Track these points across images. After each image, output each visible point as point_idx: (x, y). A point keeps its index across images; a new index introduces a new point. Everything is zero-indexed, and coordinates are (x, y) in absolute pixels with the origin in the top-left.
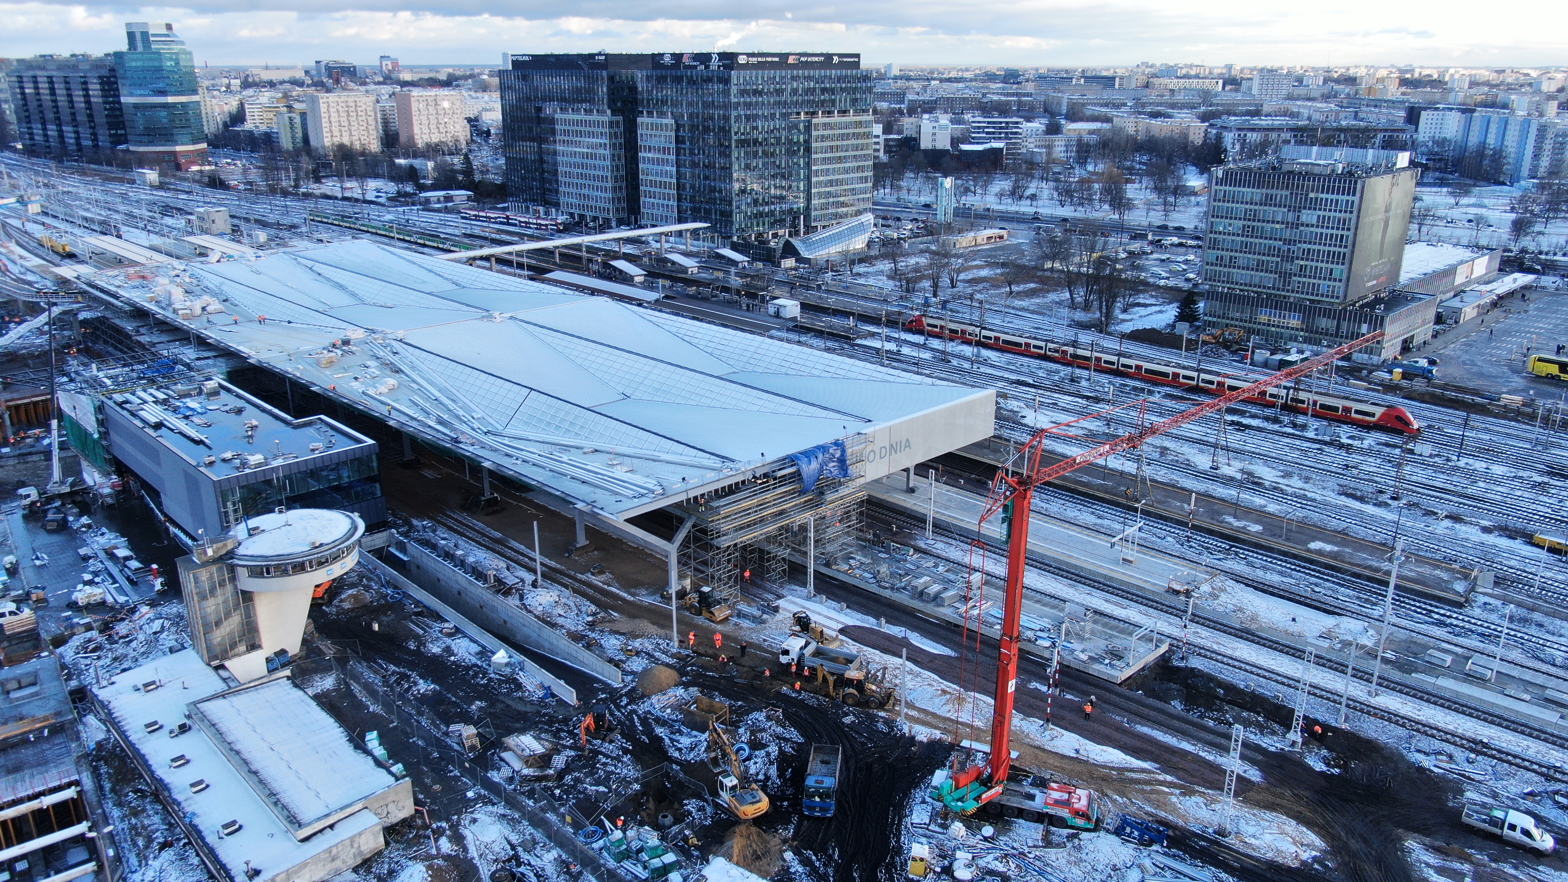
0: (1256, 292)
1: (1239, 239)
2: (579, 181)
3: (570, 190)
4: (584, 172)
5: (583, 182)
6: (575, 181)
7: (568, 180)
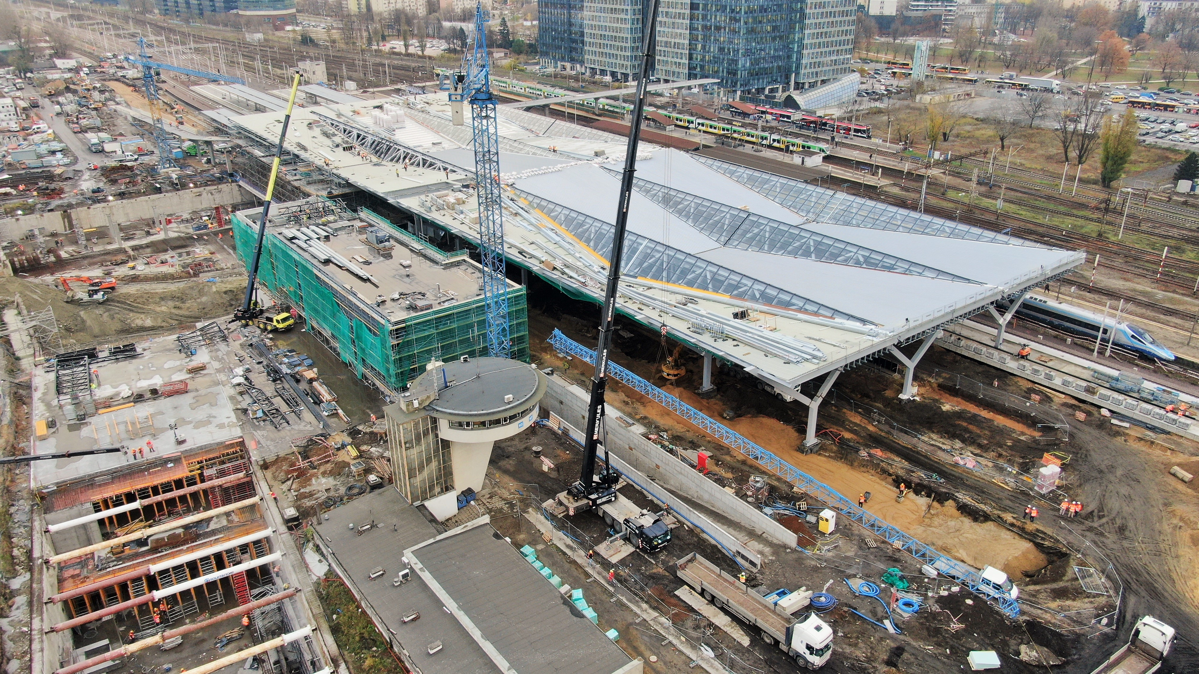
2: (602, 42)
3: (594, 49)
4: (607, 33)
5: (606, 42)
6: (599, 41)
7: (592, 40)
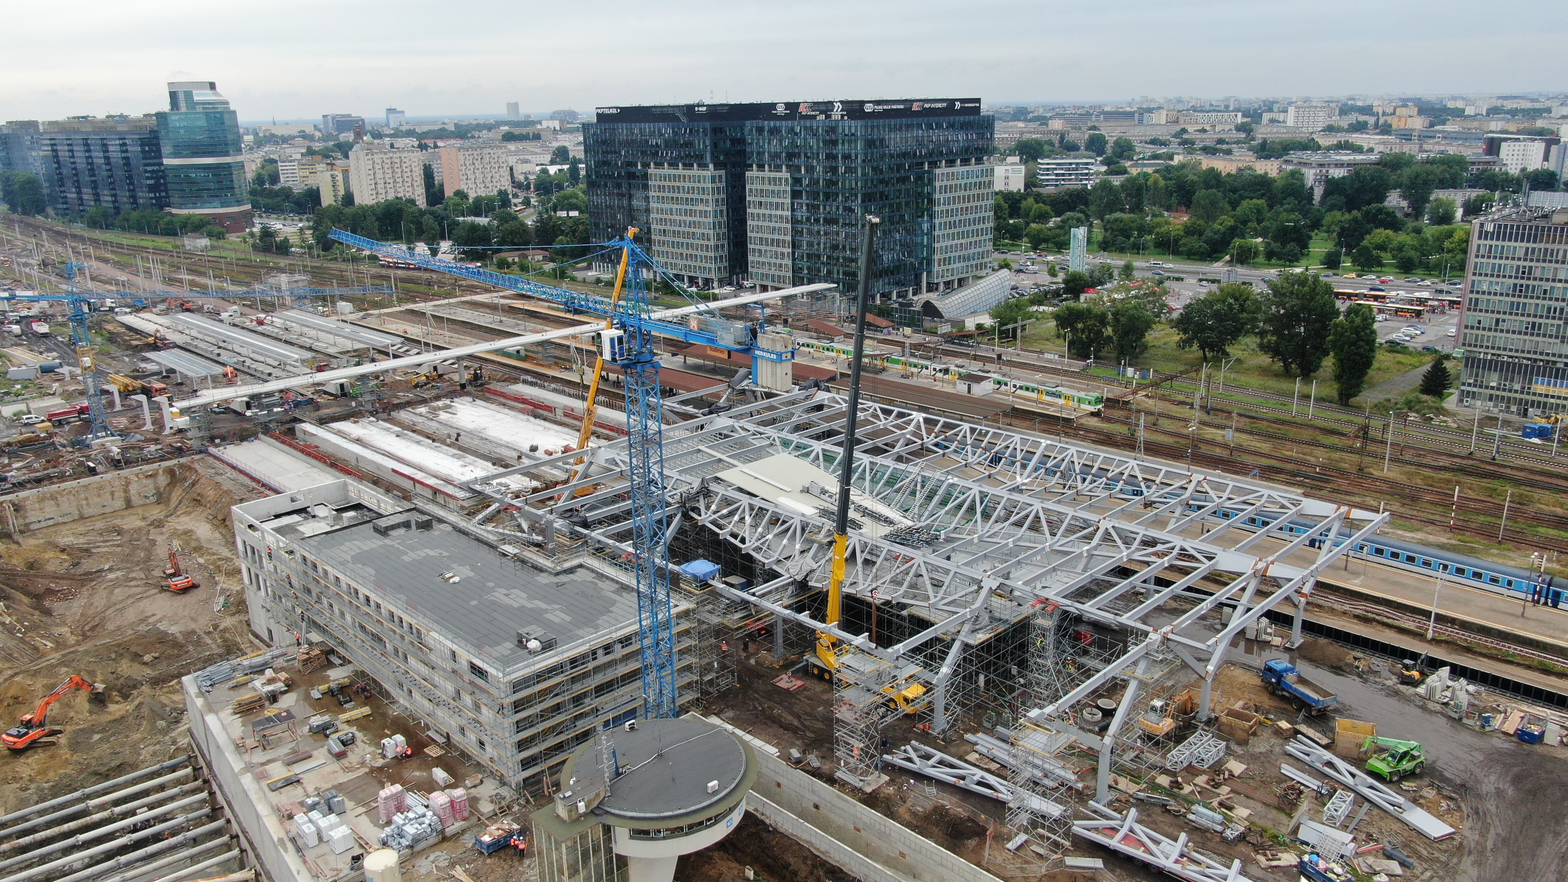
0: (1529, 359)
1: (1507, 299)
2: (676, 240)
3: (665, 249)
4: (681, 229)
5: (681, 240)
6: (671, 239)
7: (662, 238)
